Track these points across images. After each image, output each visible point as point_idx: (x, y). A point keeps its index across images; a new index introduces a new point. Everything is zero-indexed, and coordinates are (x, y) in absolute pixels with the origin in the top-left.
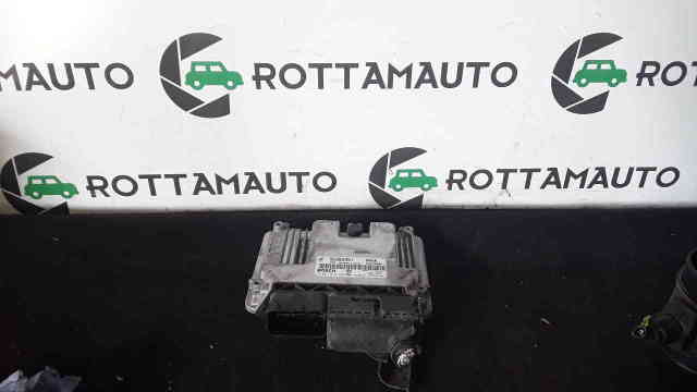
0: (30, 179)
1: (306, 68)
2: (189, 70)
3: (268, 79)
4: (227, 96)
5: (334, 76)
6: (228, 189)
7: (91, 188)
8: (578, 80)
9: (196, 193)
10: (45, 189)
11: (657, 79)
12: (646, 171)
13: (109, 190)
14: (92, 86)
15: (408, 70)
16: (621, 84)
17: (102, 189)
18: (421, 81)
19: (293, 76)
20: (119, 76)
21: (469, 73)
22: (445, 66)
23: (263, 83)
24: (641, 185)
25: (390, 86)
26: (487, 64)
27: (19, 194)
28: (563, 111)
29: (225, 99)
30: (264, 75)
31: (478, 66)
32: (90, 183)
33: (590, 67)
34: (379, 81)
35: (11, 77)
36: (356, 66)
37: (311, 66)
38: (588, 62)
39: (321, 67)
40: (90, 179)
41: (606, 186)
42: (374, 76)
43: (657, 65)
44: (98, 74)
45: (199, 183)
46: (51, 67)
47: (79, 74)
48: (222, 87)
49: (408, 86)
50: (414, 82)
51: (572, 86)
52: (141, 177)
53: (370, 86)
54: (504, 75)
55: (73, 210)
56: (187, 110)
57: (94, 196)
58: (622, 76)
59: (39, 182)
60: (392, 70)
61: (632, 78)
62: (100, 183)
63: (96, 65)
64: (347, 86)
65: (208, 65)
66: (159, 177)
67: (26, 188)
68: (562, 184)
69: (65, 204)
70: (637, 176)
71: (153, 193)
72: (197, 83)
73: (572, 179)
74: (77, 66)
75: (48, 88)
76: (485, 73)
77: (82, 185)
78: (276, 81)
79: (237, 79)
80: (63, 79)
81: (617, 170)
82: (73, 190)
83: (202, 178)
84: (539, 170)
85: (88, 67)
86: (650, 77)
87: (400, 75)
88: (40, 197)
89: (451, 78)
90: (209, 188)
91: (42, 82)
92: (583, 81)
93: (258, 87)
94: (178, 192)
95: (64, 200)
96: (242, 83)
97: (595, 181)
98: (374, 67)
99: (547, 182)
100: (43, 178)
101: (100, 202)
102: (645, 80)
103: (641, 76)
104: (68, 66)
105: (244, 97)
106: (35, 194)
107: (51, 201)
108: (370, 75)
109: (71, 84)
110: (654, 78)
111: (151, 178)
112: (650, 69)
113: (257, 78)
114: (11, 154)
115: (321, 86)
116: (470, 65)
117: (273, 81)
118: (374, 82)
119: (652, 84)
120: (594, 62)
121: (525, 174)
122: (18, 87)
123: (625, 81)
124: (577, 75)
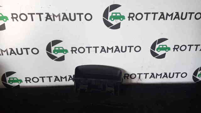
0: (10, 78)
1: (85, 48)
2: (54, 49)
3: (75, 51)
6: (64, 80)
7: (26, 81)
8: (157, 50)
9: (55, 81)
10: (14, 81)
11: (179, 49)
12: (178, 73)
13: (31, 81)
14: (27, 54)
15: (112, 48)
17: (29, 81)
18: (116, 51)
19: (82, 50)
20: (35, 51)
21: (128, 49)
22: (122, 47)
24: (177, 77)
25: (108, 52)
26: (133, 46)
27: (6, 82)
28: (154, 58)
29: (64, 56)
30: (74, 50)
31: (130, 47)
33: (160, 47)
35: (6, 52)
36: (98, 47)
37: (86, 47)
38: (160, 46)
39: (89, 48)
40: (26, 78)
41: (167, 78)
43: (178, 46)
44: (29, 51)
45: (56, 79)
46: (17, 49)
47: (24, 51)
48: (63, 53)
49: (112, 52)
50: (114, 51)
51: (156, 51)
52: (40, 77)
53: (102, 52)
54: (138, 49)
55: (21, 86)
56: (53, 59)
57: (27, 83)
58: (169, 49)
59: (12, 79)
60: (108, 48)
61: (172, 49)
62: (29, 79)
63: (29, 49)
64: (96, 52)
65: (59, 48)
66: (45, 77)
67: (8, 81)
68: (155, 77)
69: (19, 85)
70: (175, 75)
71: (43, 81)
72: (56, 53)
73: (158, 76)
74: (24, 49)
75: (16, 54)
76: (133, 49)
77: (24, 80)
79: (67, 51)
80: (20, 52)
81: (170, 73)
82: (21, 81)
83: (57, 77)
84: (148, 74)
85: (27, 49)
86: (177, 49)
87: (110, 49)
89: (124, 50)
90: (58, 80)
91: (14, 53)
92: (159, 50)
93: (72, 53)
94: (50, 81)
95: (19, 84)
96: (68, 52)
97: (164, 76)
98: (103, 48)
99: (151, 77)
100: (13, 78)
101: (29, 84)
102: (175, 50)
103: (174, 49)
104: (21, 49)
105: (68, 56)
106: (11, 82)
108: (102, 49)
109: (22, 53)
111: (43, 78)
113: (72, 51)
114: (5, 72)
115: (89, 52)
116: (128, 46)
117: (76, 51)
118: (103, 51)
119: (177, 51)
120: (161, 45)
121: (145, 75)
122: (8, 54)
123: (170, 50)
124: (157, 49)
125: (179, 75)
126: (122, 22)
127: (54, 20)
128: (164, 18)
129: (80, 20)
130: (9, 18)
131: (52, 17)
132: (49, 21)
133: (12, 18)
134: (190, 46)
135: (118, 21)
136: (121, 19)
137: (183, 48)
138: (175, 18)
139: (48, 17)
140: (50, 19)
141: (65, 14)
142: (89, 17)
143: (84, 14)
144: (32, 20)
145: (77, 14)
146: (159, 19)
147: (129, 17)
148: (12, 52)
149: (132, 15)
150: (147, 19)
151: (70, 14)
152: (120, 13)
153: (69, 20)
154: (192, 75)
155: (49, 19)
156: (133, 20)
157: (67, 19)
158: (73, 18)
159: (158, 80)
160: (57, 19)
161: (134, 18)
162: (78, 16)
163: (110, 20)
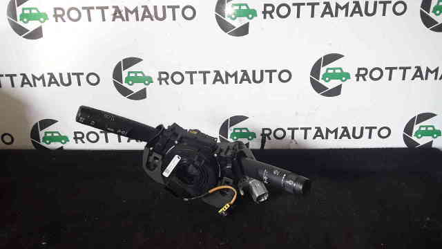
0: (46, 133)
1: (184, 74)
2: (126, 76)
3: (166, 80)
4: (145, 89)
5: (198, 78)
7: (76, 138)
8: (324, 78)
9: (128, 142)
10: (53, 139)
11: (367, 77)
12: (371, 129)
13: (85, 139)
14: (79, 84)
15: (235, 74)
16: (348, 80)
17: (81, 139)
18: (242, 80)
19: (178, 78)
20: (93, 79)
21: (266, 75)
22: (254, 72)
23: (163, 82)
25: (227, 82)
26: (275, 71)
27: (39, 141)
28: (319, 95)
29: (144, 91)
30: (164, 78)
31: (271, 72)
32: (76, 135)
33: (329, 71)
34: (221, 80)
35: (41, 80)
36: (209, 72)
37: (187, 72)
38: (328, 69)
39: (191, 73)
40: (76, 133)
41: (349, 138)
42: (218, 77)
43: (366, 70)
44: (83, 78)
46: (61, 74)
47: (74, 78)
48: (143, 84)
49: (236, 82)
50: (239, 80)
51: (321, 81)
52: (101, 132)
53: (217, 83)
54: (285, 76)
56: (125, 96)
57: (77, 143)
58: (347, 76)
59: (50, 135)
60: (227, 74)
62: (80, 136)
63: (82, 74)
64: (205, 83)
65: (136, 73)
67: (43, 138)
69: (62, 147)
71: (107, 141)
72: (131, 82)
74: (73, 74)
75: (58, 85)
76: (275, 75)
77: (71, 137)
78: (169, 80)
79: (150, 80)
80: (66, 81)
82: (66, 139)
85: (78, 75)
86: (363, 76)
87: (231, 76)
88: (49, 143)
89: (258, 78)
91: (56, 82)
92: (327, 79)
93: (161, 84)
94: (120, 141)
95: (62, 145)
96: (152, 82)
98: (218, 73)
100: (52, 133)
101: (80, 146)
102: (361, 78)
104: (69, 74)
105: (153, 89)
106: (47, 142)
107: (55, 145)
108: (216, 77)
109: (70, 83)
110: (366, 77)
111: (106, 133)
112: (362, 72)
113: (160, 79)
114: (37, 120)
115: (192, 83)
116: (266, 71)
117: (168, 81)
118: (218, 80)
119: (365, 80)
120: (331, 69)
121: (303, 131)
122: (44, 85)
123: (350, 78)
124: (323, 76)
125: (375, 132)
126: (250, 21)
127: (128, 20)
128: (331, 13)
129: (174, 19)
130: (48, 17)
131: (124, 14)
132: (119, 20)
133: (54, 16)
134: (391, 69)
135: (245, 20)
136: (250, 16)
137: (376, 74)
138: (354, 12)
139: (117, 14)
140: (121, 17)
141: (146, 8)
142: (190, 13)
143: (181, 7)
144: (90, 20)
145: (169, 7)
146: (322, 16)
147: (265, 12)
148: (53, 80)
149: (269, 9)
150: (298, 16)
151: (155, 7)
152: (246, 5)
153: (154, 18)
154: (401, 132)
155: (118, 17)
156: (272, 17)
157: (150, 16)
158: (160, 15)
159: (332, 143)
160: (132, 17)
161: (274, 14)
162: (169, 12)
163: (229, 18)
